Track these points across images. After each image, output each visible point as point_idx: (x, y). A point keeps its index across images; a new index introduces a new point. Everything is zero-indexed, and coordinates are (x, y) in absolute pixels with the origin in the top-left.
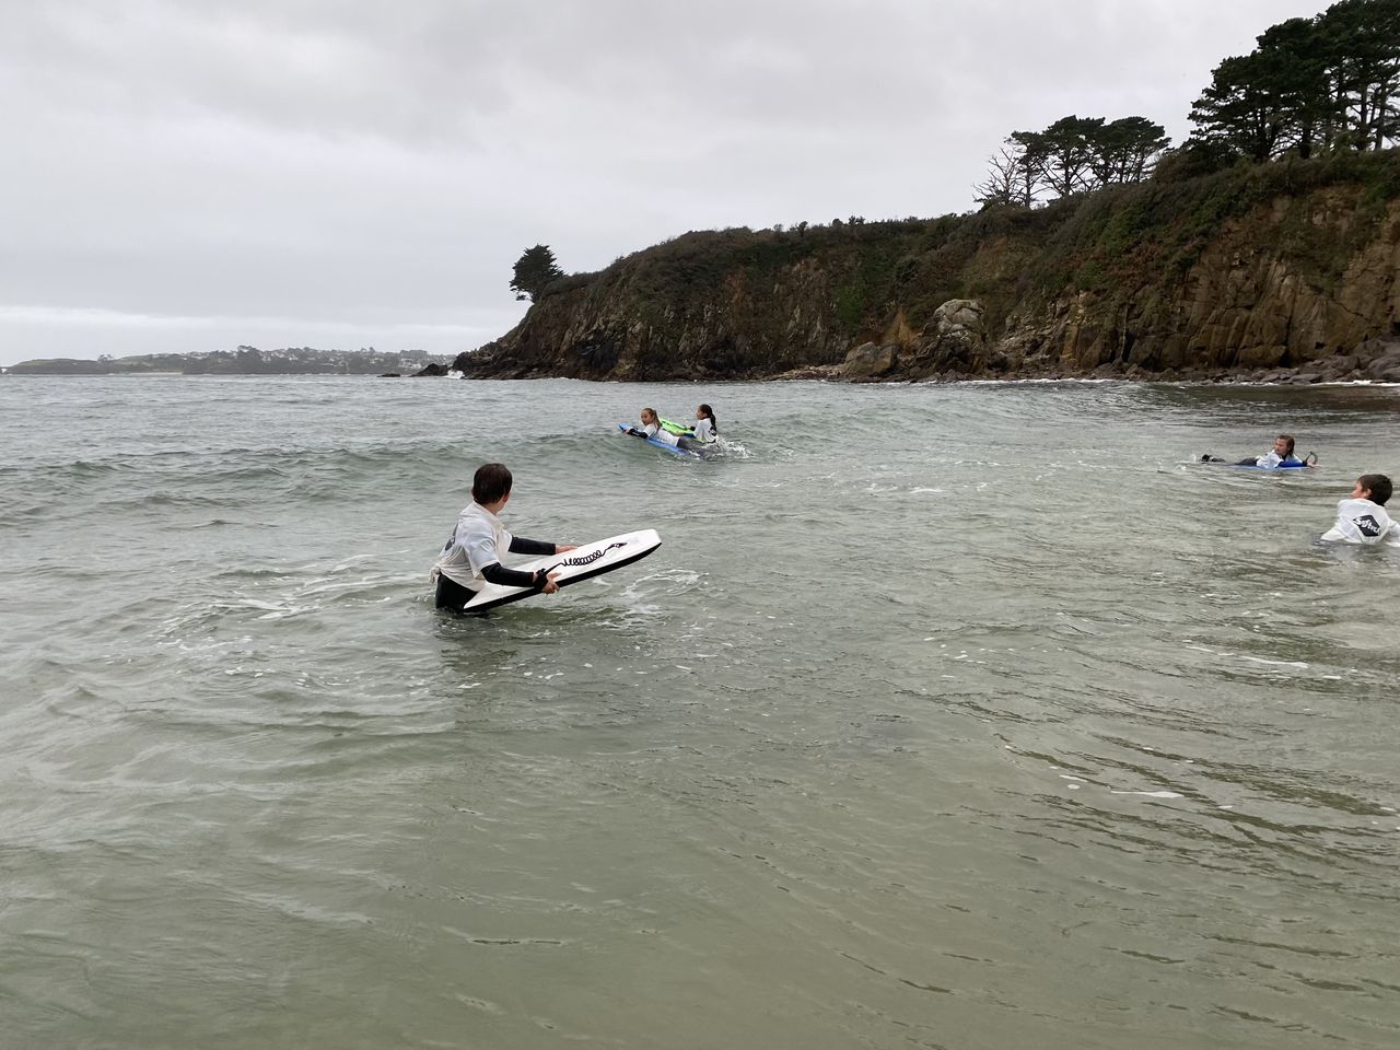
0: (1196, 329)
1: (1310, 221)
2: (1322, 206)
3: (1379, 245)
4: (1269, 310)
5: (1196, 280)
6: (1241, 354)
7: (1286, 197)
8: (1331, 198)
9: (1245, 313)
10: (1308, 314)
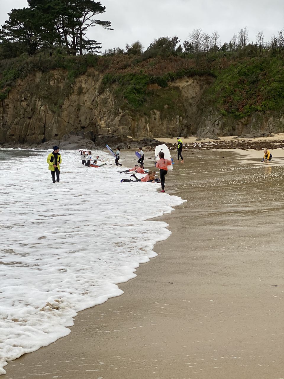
0: (10, 127)
1: (49, 84)
2: (53, 78)
3: (74, 95)
4: (37, 119)
5: (7, 105)
6: (27, 138)
7: (40, 72)
8: (57, 74)
9: (28, 121)
10: (51, 122)
